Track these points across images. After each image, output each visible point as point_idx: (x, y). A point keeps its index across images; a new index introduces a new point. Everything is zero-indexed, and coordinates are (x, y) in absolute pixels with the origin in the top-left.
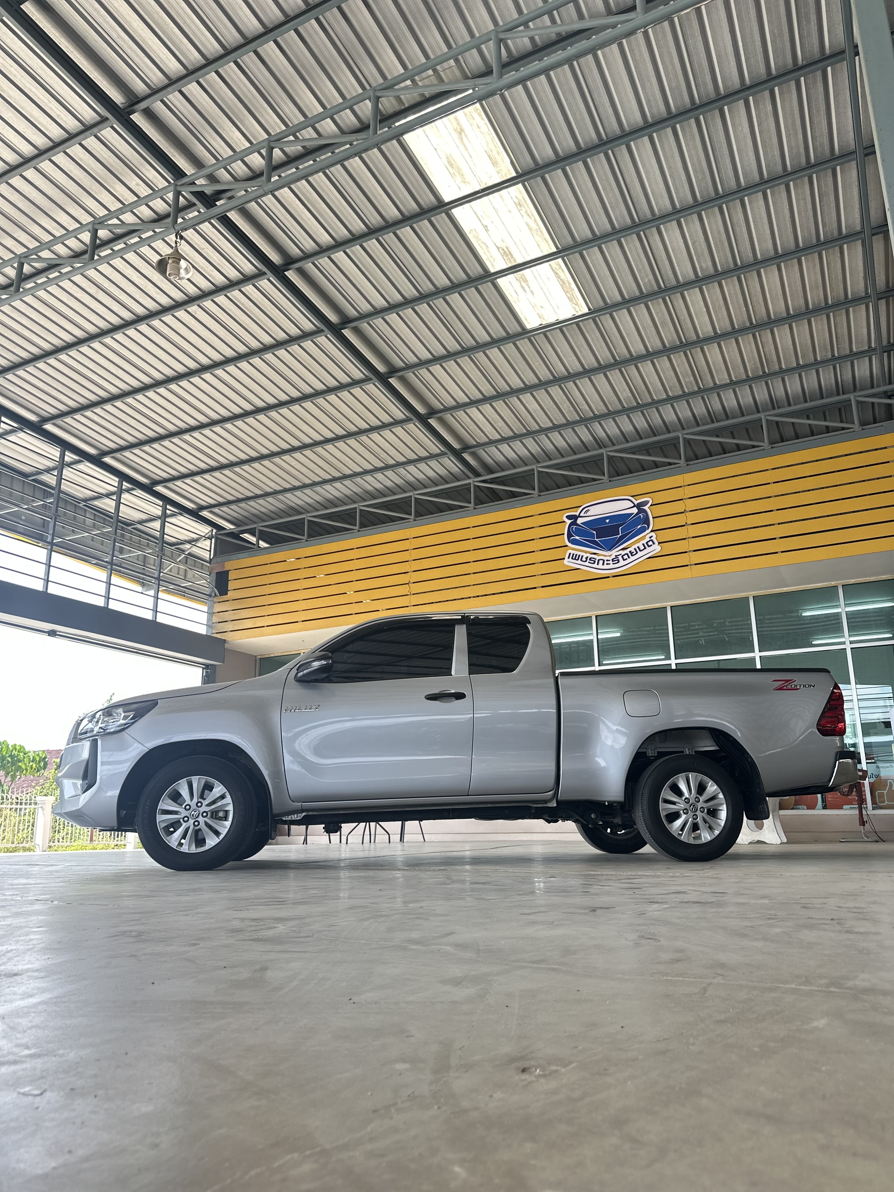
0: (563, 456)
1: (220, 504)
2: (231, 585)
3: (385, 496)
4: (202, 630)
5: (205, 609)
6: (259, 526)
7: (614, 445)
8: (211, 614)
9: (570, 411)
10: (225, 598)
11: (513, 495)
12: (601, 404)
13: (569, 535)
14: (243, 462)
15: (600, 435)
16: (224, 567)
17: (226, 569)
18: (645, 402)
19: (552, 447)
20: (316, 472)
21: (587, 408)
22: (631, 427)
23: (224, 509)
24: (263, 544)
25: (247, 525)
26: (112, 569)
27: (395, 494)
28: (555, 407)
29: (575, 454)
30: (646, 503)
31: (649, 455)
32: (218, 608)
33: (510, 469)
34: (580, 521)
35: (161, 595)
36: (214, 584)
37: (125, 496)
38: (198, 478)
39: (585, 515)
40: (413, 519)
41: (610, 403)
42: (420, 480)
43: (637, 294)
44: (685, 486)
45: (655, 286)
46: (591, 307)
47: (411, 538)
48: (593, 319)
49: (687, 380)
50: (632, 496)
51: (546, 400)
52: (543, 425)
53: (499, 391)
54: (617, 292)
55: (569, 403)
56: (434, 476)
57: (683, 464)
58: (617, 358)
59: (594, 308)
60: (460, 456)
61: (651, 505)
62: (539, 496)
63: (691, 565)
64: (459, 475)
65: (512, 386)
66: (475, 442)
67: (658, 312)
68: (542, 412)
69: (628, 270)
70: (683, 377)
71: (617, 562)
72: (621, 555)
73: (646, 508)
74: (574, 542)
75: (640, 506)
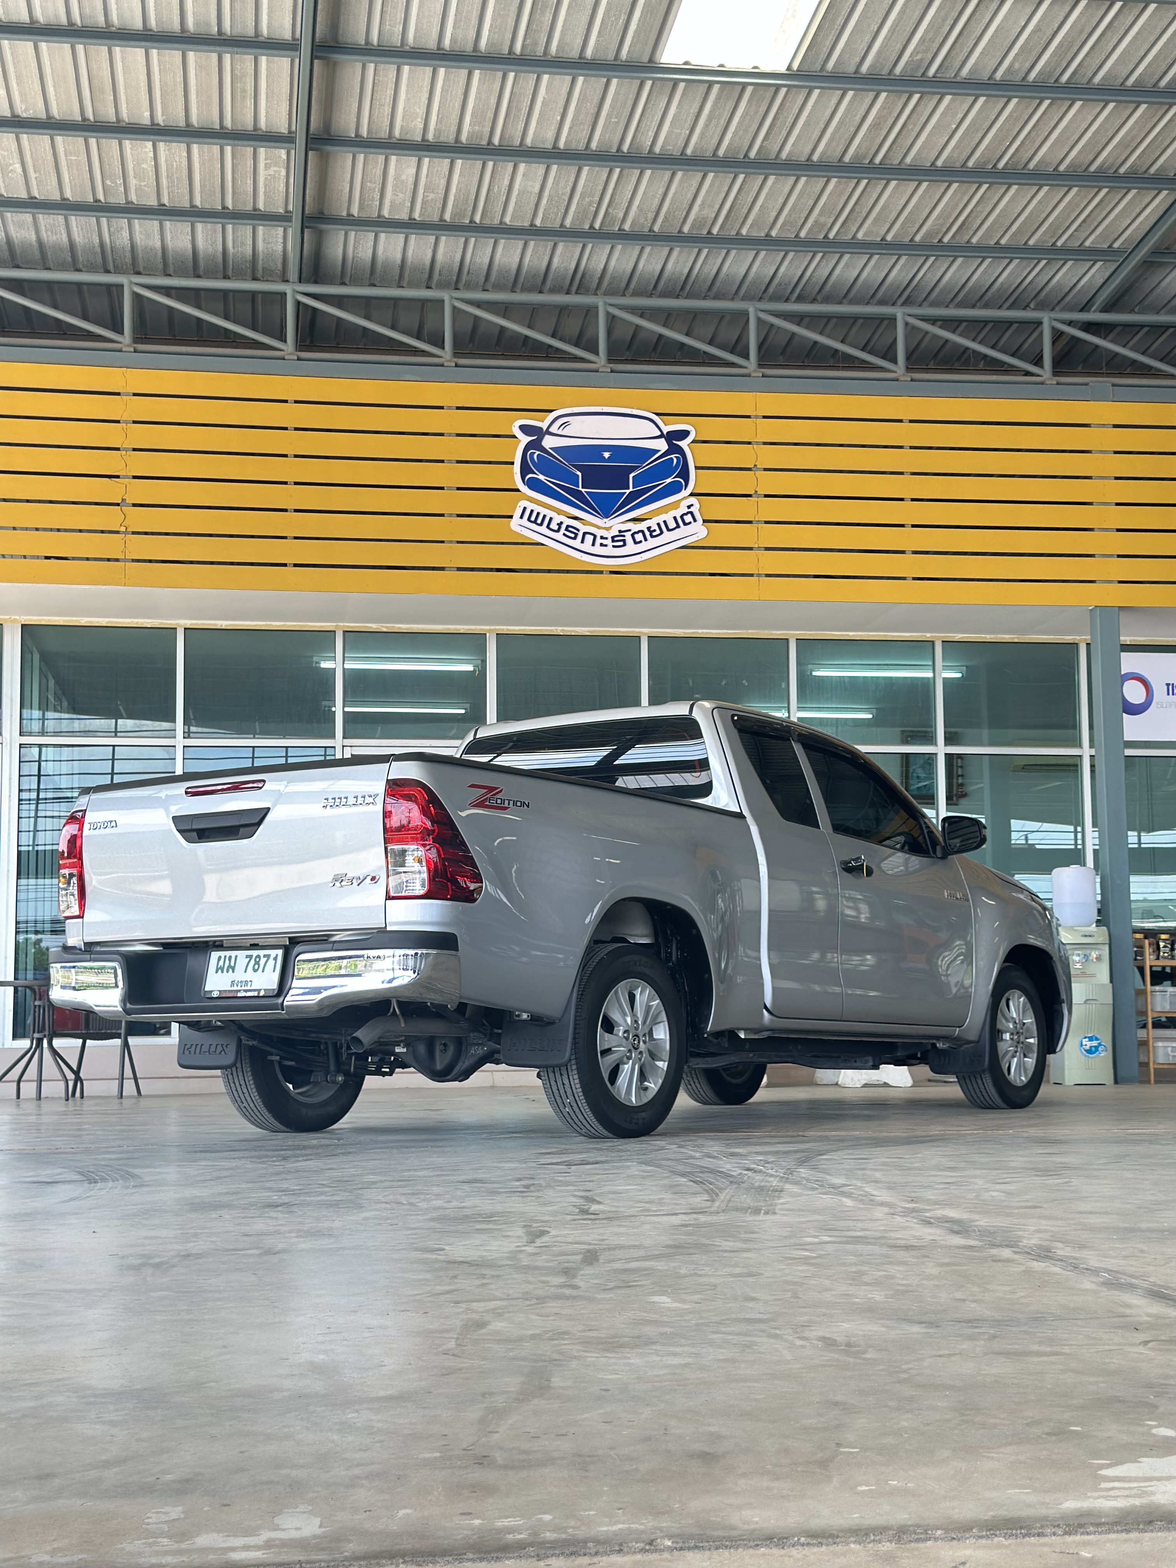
7: (622, 294)
13: (525, 469)
30: (684, 434)
31: (688, 334)
34: (549, 442)
39: (560, 432)
40: (129, 346)
41: (666, 219)
42: (160, 254)
43: (883, 73)
44: (757, 417)
45: (922, 70)
46: (795, 66)
47: (127, 394)
48: (778, 88)
49: (822, 219)
50: (657, 414)
51: (562, 184)
52: (510, 221)
53: (496, 141)
54: (858, 59)
55: (597, 199)
56: (201, 254)
57: (755, 371)
58: (753, 154)
59: (798, 71)
60: (302, 232)
61: (694, 441)
62: (457, 366)
63: (759, 575)
64: (263, 268)
65: (529, 141)
66: (344, 214)
67: (885, 108)
68: (533, 199)
69: (906, 35)
70: (821, 214)
71: (621, 543)
72: (630, 530)
73: (684, 444)
74: (534, 485)
75: (673, 437)
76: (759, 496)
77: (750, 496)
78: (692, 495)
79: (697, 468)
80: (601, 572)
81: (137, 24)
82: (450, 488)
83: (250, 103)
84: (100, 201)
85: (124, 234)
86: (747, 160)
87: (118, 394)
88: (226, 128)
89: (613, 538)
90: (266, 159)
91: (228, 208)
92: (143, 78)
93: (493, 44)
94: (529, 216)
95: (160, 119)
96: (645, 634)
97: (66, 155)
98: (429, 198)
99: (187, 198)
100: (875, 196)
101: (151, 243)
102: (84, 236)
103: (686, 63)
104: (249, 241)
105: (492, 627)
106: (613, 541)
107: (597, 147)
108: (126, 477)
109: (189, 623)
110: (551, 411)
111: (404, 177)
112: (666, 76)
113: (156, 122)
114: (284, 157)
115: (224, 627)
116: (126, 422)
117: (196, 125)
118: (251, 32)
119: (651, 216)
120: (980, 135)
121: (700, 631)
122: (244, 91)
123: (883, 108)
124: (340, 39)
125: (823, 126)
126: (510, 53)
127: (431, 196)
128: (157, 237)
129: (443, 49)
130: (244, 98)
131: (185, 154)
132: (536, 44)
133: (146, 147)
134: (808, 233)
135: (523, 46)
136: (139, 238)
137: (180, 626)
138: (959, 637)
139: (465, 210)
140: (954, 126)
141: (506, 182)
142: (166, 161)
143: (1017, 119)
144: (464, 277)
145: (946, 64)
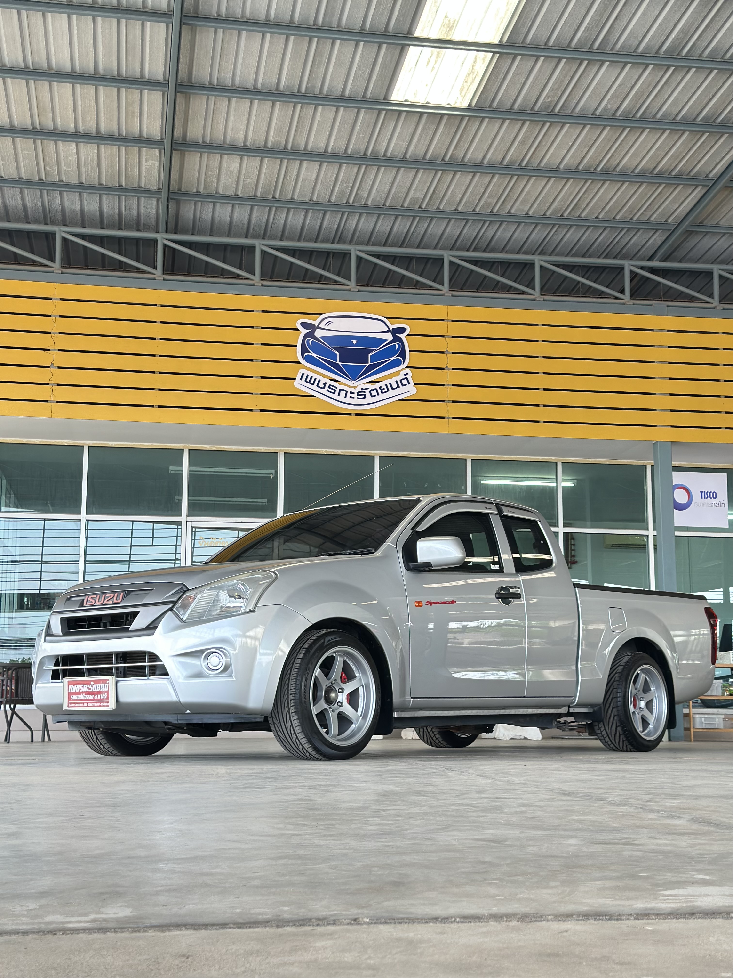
7: (366, 244)
13: (304, 350)
30: (403, 330)
31: (407, 269)
34: (318, 334)
39: (326, 327)
40: (59, 270)
41: (393, 198)
42: (79, 214)
43: (528, 109)
44: (448, 320)
45: (552, 108)
46: (473, 104)
47: (56, 299)
48: (463, 117)
49: (489, 200)
50: (386, 318)
51: (330, 174)
52: (297, 198)
53: (289, 147)
54: (512, 101)
55: (351, 185)
56: (105, 215)
57: (447, 293)
58: (447, 159)
59: (475, 107)
60: (168, 201)
61: (409, 335)
62: (262, 285)
63: (448, 418)
64: (144, 224)
65: (309, 148)
66: (195, 190)
67: (528, 132)
68: (312, 184)
69: (541, 86)
70: (488, 197)
71: (363, 396)
72: (368, 389)
73: (403, 336)
74: (310, 360)
75: (396, 332)
76: (449, 369)
77: (443, 369)
78: (407, 367)
79: (410, 351)
80: (350, 414)
81: (67, 68)
82: (257, 360)
83: (137, 120)
84: (42, 180)
85: (57, 201)
86: (443, 162)
87: (51, 299)
88: (122, 136)
89: (358, 393)
90: (146, 156)
91: (122, 186)
92: (71, 102)
93: (287, 86)
94: (309, 195)
95: (81, 129)
96: (377, 454)
97: (21, 150)
98: (247, 182)
99: (97, 179)
100: (522, 187)
101: (74, 207)
102: (32, 201)
103: (406, 101)
104: (135, 207)
105: (282, 449)
106: (358, 395)
107: (351, 152)
108: (55, 350)
109: (92, 443)
110: (321, 314)
111: (232, 169)
112: (394, 108)
113: (78, 131)
114: (158, 154)
115: (113, 446)
116: (55, 316)
117: (103, 133)
118: (138, 75)
119: (384, 196)
120: (586, 150)
121: (412, 453)
122: (133, 112)
123: (527, 131)
124: (193, 81)
125: (490, 142)
126: (298, 92)
127: (249, 181)
128: (78, 203)
129: (257, 89)
130: (133, 117)
131: (96, 151)
132: (314, 87)
133: (71, 146)
134: (480, 209)
135: (306, 88)
136: (67, 204)
137: (86, 444)
138: (572, 460)
139: (270, 190)
140: (570, 144)
141: (295, 173)
142: (84, 155)
143: (609, 140)
144: (269, 232)
145: (566, 105)
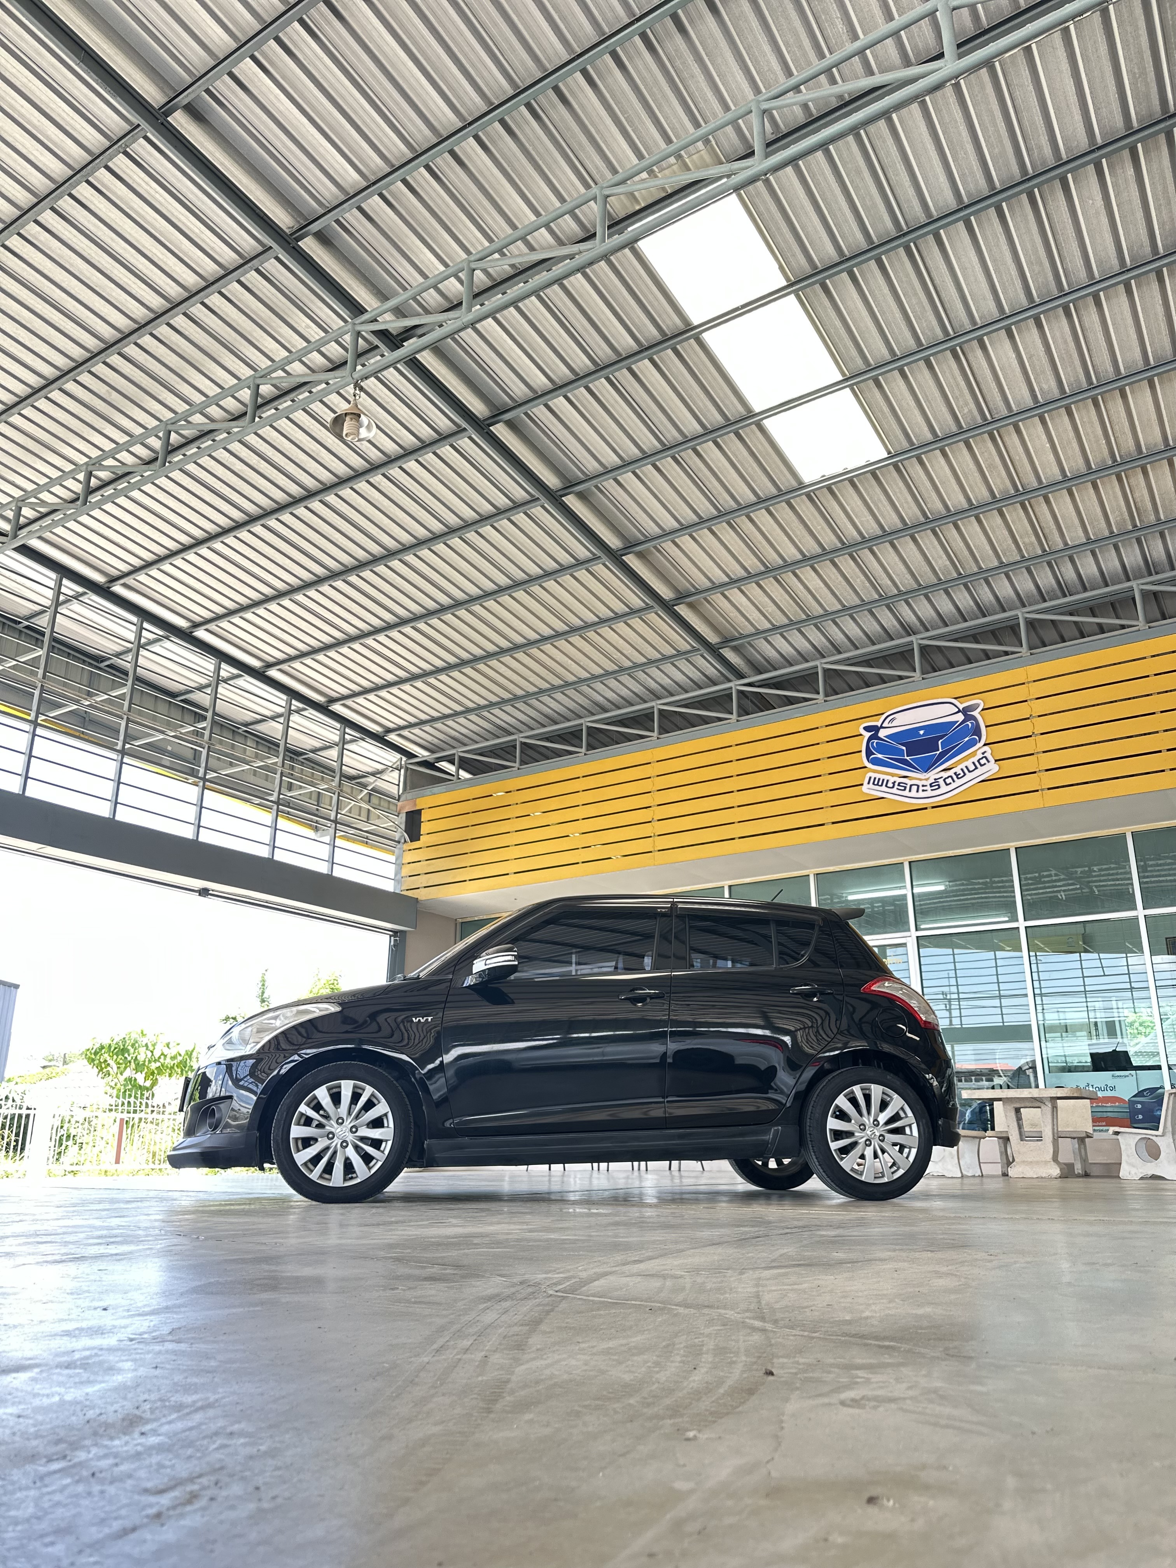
0: (857, 648)
1: (411, 725)
2: (425, 828)
3: (619, 708)
4: (388, 886)
5: (392, 858)
6: (459, 752)
7: (927, 630)
8: (399, 865)
9: (865, 587)
10: (416, 844)
11: (790, 701)
12: (908, 576)
14: (438, 671)
15: (907, 619)
16: (415, 805)
17: (418, 808)
18: (969, 572)
19: (842, 636)
20: (531, 680)
21: (889, 583)
22: (951, 607)
23: (416, 731)
24: (464, 774)
25: (443, 750)
26: (278, 811)
27: (632, 705)
28: (844, 583)
29: (874, 644)
31: (977, 642)
32: (409, 857)
33: (785, 667)
35: (339, 842)
36: (403, 826)
37: (295, 717)
38: (383, 693)
40: (656, 737)
41: (922, 576)
46: (892, 451)
47: (653, 762)
48: (894, 464)
50: (954, 698)
52: (828, 607)
54: (926, 428)
57: (1027, 653)
59: (896, 452)
60: (711, 655)
61: (983, 710)
62: (825, 702)
63: (1042, 790)
65: (788, 560)
66: (737, 634)
76: (1036, 735)
77: (1030, 736)
79: (987, 727)
80: (927, 808)
82: (826, 775)
85: (649, 680)
91: (679, 650)
93: (688, 519)
94: (837, 602)
98: (771, 611)
99: (655, 651)
103: (823, 476)
107: (829, 547)
110: (882, 714)
111: (743, 602)
112: (820, 486)
118: (574, 561)
123: (955, 454)
128: (664, 676)
132: (726, 501)
135: (721, 505)
139: (797, 610)
